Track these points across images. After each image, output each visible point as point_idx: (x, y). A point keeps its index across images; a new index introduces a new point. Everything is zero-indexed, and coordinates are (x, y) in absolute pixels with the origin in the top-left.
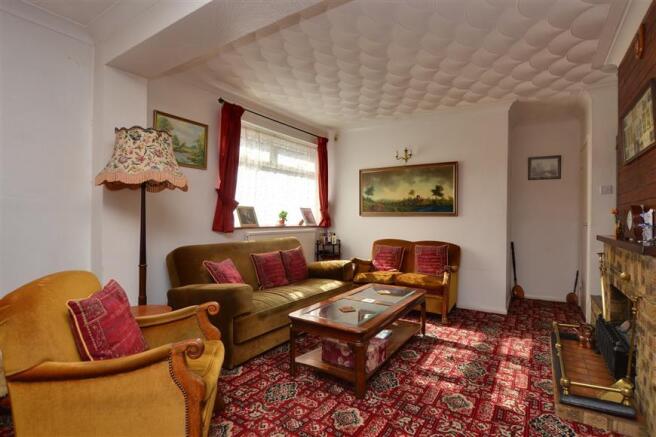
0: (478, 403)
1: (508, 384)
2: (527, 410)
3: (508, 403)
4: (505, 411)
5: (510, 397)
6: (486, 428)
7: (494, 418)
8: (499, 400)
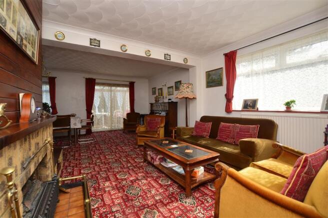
0: (117, 179)
1: (112, 192)
2: (99, 185)
3: (107, 184)
4: (106, 181)
5: (108, 187)
6: (109, 174)
7: (108, 177)
8: (111, 183)
